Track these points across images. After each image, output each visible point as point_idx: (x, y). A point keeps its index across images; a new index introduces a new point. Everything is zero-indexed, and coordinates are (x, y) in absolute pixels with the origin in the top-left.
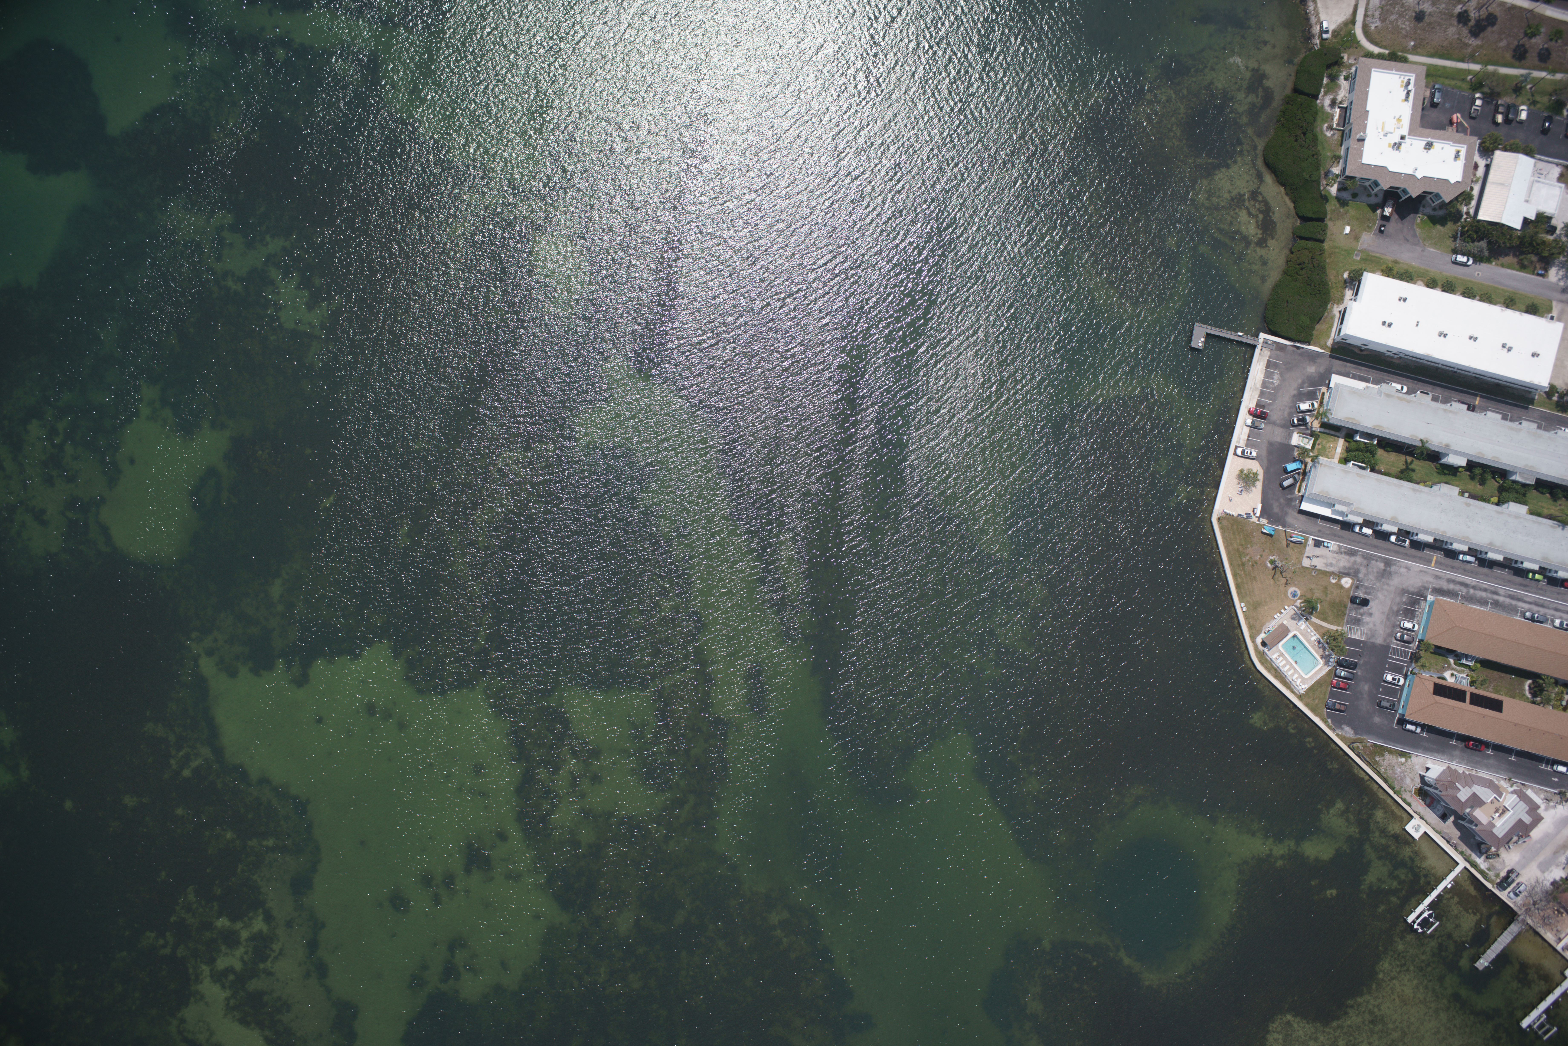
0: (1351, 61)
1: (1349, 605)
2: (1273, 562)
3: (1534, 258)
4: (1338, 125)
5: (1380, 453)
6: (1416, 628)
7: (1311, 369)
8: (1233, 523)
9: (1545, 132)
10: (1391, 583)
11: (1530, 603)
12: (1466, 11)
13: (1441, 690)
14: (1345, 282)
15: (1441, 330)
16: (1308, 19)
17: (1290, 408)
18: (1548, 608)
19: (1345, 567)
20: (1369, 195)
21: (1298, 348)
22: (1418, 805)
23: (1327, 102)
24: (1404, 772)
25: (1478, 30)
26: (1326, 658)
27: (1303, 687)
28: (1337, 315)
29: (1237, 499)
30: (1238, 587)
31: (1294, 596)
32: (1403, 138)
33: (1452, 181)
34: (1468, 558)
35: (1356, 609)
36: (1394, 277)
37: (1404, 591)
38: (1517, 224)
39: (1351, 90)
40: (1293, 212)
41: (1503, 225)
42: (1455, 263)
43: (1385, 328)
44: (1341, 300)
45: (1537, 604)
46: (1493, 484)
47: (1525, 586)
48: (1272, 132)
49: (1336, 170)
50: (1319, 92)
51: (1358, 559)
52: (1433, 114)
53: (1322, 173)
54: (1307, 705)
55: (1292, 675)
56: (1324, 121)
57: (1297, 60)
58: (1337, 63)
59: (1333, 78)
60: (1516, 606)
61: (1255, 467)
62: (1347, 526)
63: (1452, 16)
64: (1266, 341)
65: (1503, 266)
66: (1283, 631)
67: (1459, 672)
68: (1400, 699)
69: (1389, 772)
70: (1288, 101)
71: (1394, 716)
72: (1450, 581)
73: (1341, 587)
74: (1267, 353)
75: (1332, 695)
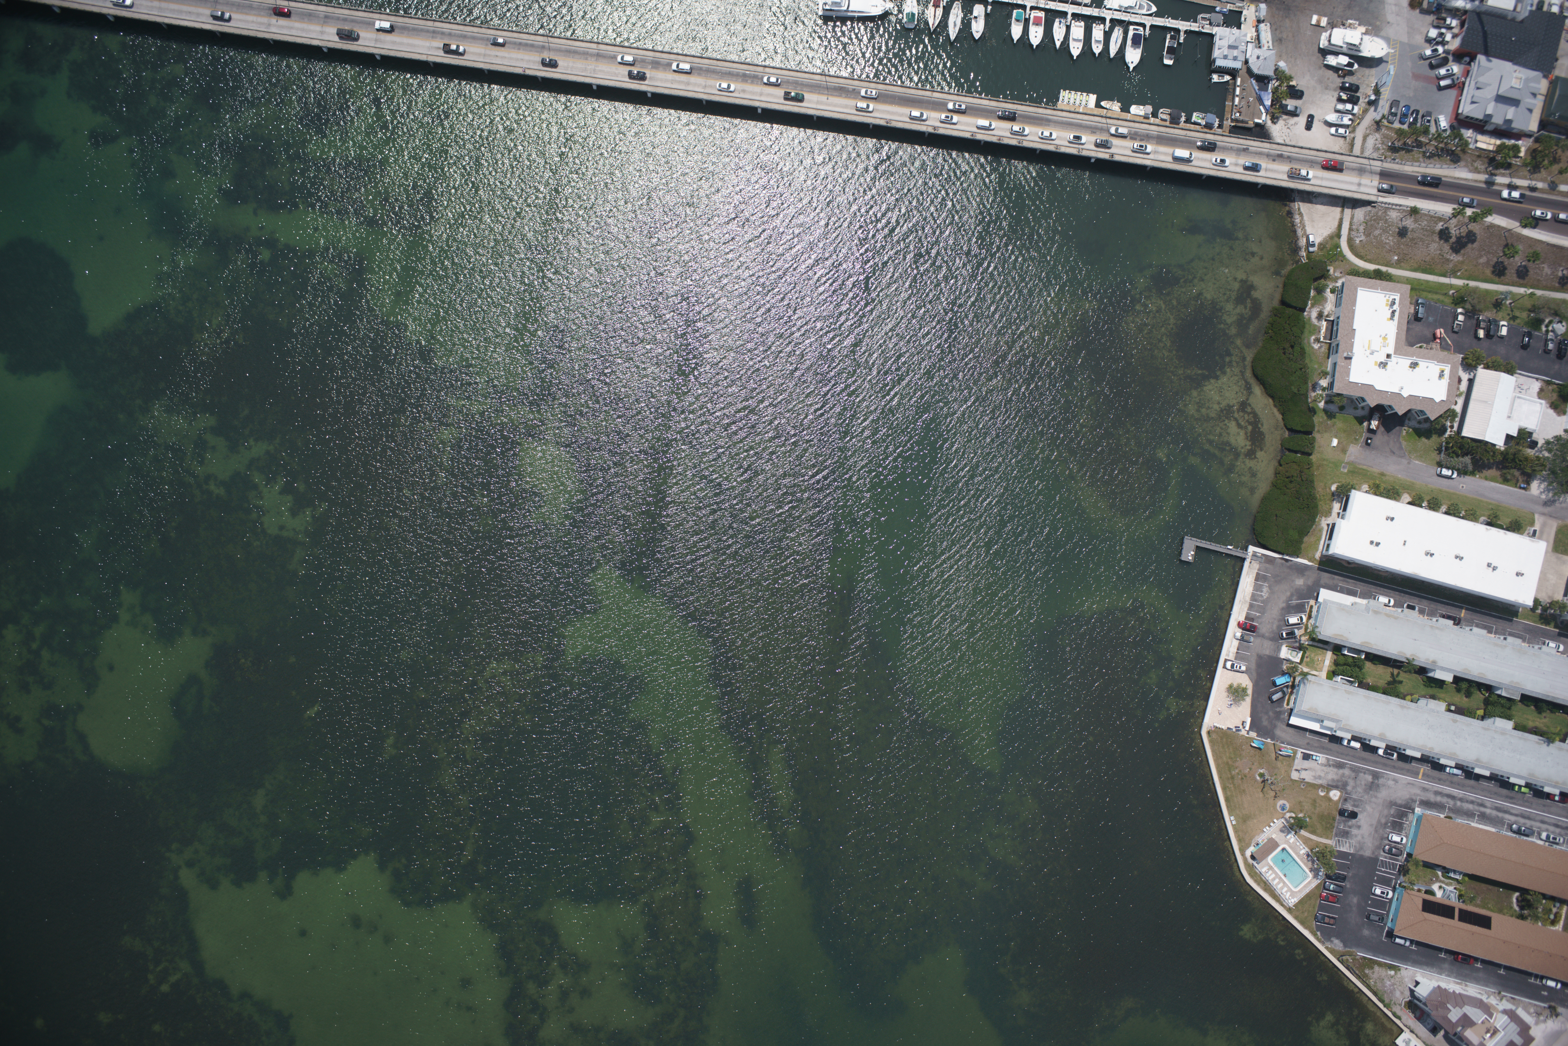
0: (1337, 274)
1: (1338, 817)
2: (1262, 775)
3: (1517, 473)
4: (1325, 338)
5: (1368, 665)
6: (1404, 841)
7: (1300, 582)
8: (1222, 736)
9: (1525, 347)
10: (1379, 795)
11: (1516, 815)
12: (1447, 228)
13: (1430, 907)
14: (1333, 494)
15: (1428, 549)
16: (1295, 232)
17: (1279, 620)
18: (1534, 820)
19: (1333, 780)
20: (1356, 408)
21: (1287, 560)
22: (1408, 1019)
23: (1314, 314)
24: (1393, 985)
25: (1459, 246)
26: (1315, 872)
27: (1292, 901)
28: (1326, 528)
29: (1226, 712)
30: (1227, 800)
31: (1283, 809)
32: (1388, 356)
33: (1437, 400)
34: (1456, 771)
35: (1344, 822)
36: (1381, 495)
37: (1392, 804)
38: (1499, 442)
39: (1338, 304)
40: (1282, 424)
41: (1487, 443)
42: (1440, 475)
43: (1373, 547)
44: (1328, 513)
45: (1523, 816)
46: (1479, 697)
47: (1512, 798)
48: (1260, 344)
49: (1324, 383)
50: (1306, 305)
51: (1347, 772)
52: (1418, 327)
53: (1310, 385)
54: (1296, 918)
55: (1282, 888)
56: (1311, 333)
57: (1284, 272)
58: (1324, 275)
59: (1320, 291)
60: (1503, 819)
61: (1245, 681)
62: (1335, 739)
63: (1433, 232)
64: (1255, 555)
65: (1486, 479)
66: (1272, 845)
67: (1447, 884)
68: (1388, 912)
69: (1379, 985)
70: (1275, 313)
71: (1383, 928)
72: (1437, 793)
73: (1330, 800)
74: (1256, 566)
75: (1321, 907)
